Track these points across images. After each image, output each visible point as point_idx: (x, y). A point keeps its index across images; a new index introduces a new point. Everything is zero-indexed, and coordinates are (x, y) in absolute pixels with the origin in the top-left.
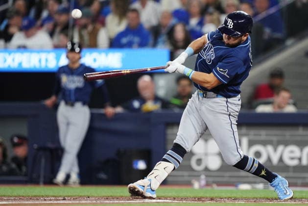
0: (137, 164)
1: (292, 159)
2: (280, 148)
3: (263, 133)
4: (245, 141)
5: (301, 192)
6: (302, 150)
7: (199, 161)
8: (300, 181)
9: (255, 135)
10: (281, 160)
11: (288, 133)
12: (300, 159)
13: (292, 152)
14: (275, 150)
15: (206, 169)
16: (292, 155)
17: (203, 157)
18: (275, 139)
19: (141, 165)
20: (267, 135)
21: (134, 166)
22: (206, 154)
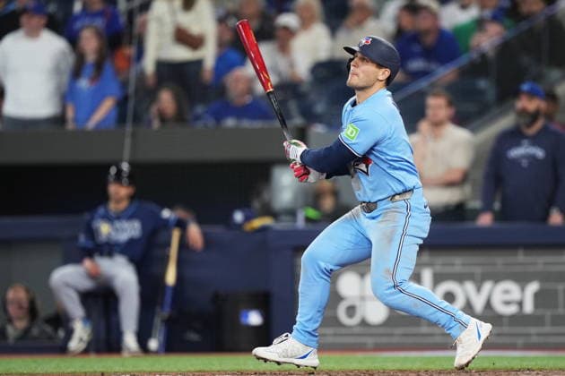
0: (247, 316)
1: (507, 303)
2: (487, 286)
3: (458, 262)
4: (427, 275)
5: (522, 359)
6: (523, 289)
7: (351, 311)
8: (520, 341)
9: (444, 265)
10: (488, 305)
11: (500, 260)
12: (520, 304)
13: (507, 292)
14: (479, 289)
15: (364, 323)
16: (508, 297)
17: (357, 303)
18: (478, 270)
19: (254, 318)
20: (463, 265)
21: (243, 320)
22: (363, 298)
